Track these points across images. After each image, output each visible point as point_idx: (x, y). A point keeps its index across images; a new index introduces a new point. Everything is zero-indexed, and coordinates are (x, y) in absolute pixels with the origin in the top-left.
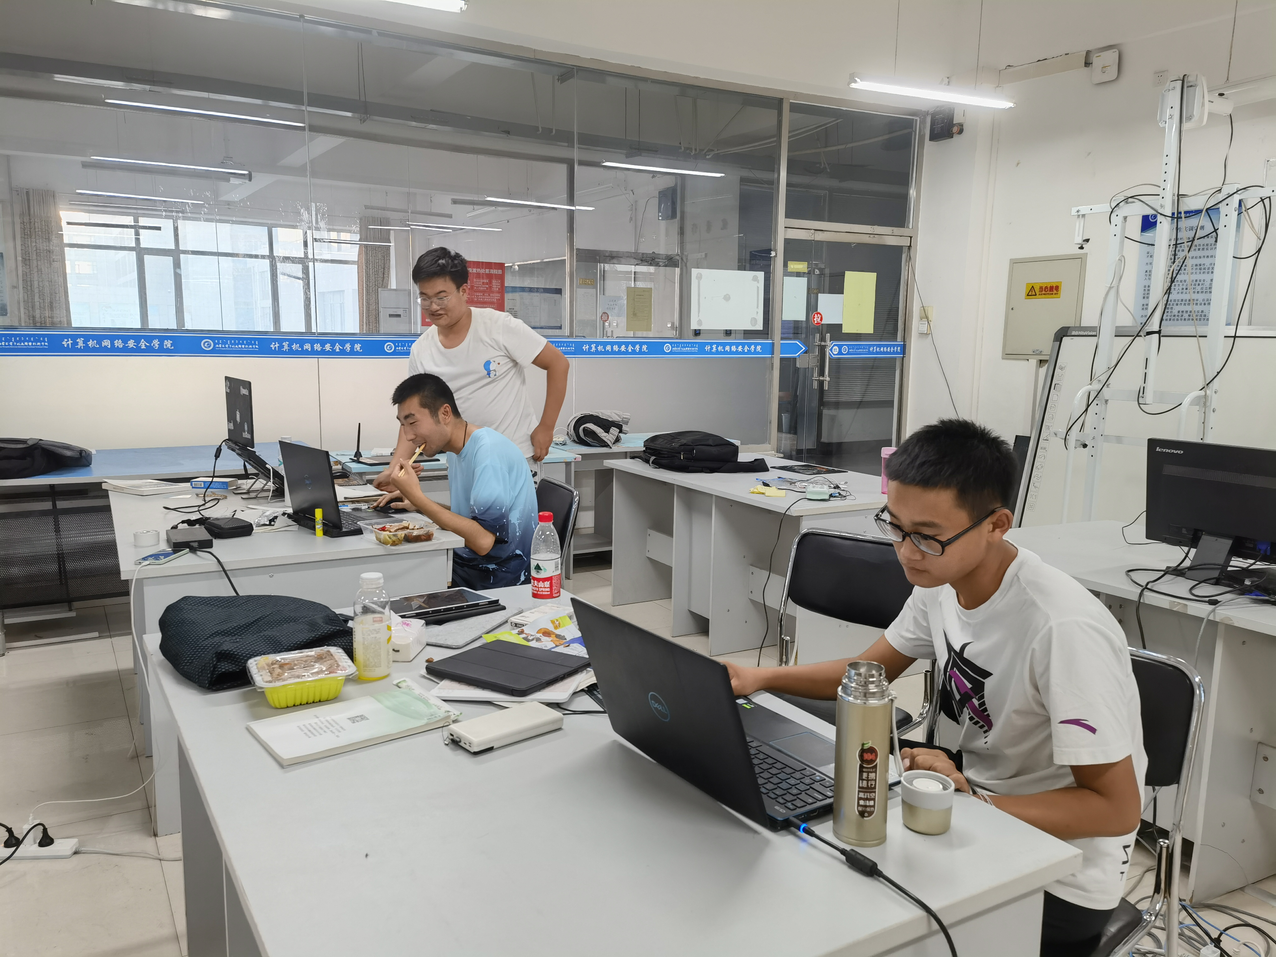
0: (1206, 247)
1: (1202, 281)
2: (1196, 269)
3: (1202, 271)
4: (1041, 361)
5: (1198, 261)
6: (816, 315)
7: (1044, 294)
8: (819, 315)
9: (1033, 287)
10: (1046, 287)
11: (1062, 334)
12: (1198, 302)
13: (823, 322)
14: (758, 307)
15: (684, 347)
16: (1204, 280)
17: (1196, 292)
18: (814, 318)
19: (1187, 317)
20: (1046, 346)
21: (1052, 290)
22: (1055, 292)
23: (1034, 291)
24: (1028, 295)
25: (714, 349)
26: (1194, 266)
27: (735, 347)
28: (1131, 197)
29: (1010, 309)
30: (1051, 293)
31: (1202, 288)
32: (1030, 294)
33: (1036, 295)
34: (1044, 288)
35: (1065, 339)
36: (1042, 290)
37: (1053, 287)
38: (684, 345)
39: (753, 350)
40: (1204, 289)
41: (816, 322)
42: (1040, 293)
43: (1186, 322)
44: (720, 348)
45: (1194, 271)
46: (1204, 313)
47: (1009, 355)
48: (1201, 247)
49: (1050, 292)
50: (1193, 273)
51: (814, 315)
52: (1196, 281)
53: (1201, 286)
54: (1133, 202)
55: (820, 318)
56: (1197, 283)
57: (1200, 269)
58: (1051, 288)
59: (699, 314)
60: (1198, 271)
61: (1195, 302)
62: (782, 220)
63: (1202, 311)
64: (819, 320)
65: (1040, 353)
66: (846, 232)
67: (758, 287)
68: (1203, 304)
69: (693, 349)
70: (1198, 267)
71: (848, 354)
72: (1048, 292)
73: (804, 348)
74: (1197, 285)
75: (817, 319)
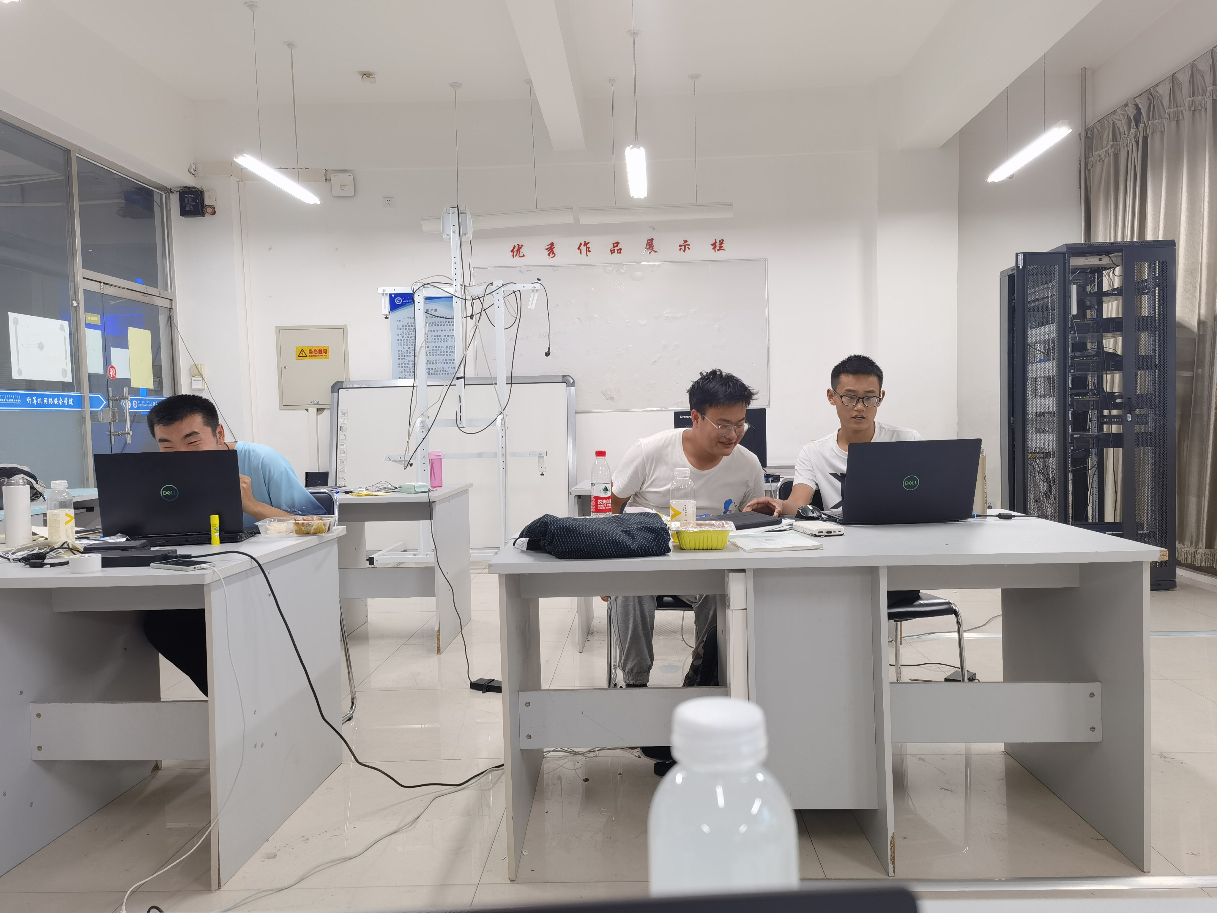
0: (440, 324)
1: (440, 347)
2: (435, 339)
3: (439, 340)
4: (318, 409)
5: (436, 334)
6: (111, 368)
7: (315, 356)
8: (113, 369)
9: (302, 349)
10: (315, 351)
11: (337, 387)
12: (440, 362)
13: (117, 377)
14: (66, 358)
15: (8, 398)
16: (442, 347)
17: (437, 355)
18: (110, 372)
19: (433, 373)
20: (324, 396)
21: (322, 352)
22: (324, 354)
23: (304, 353)
24: (299, 356)
25: (35, 402)
26: (433, 336)
27: (51, 399)
28: (427, 284)
29: (282, 368)
30: (321, 355)
31: (441, 352)
32: (301, 355)
33: (307, 356)
34: (313, 350)
35: (340, 390)
36: (312, 353)
37: (321, 350)
38: (8, 396)
39: (66, 403)
40: (443, 352)
41: (112, 376)
42: (310, 355)
43: (433, 375)
44: (39, 400)
45: (434, 340)
46: (445, 370)
47: (285, 406)
48: (437, 324)
49: (319, 354)
50: (433, 341)
51: (110, 369)
52: (436, 347)
53: (440, 351)
54: (428, 287)
55: (114, 372)
56: (437, 349)
57: (438, 339)
58: (320, 351)
59: (18, 362)
60: (437, 340)
61: (437, 362)
62: (79, 271)
63: (443, 368)
64: (114, 374)
65: (318, 404)
66: (127, 289)
67: (65, 338)
68: (443, 363)
69: (17, 400)
70: (436, 338)
71: (138, 408)
72: (317, 354)
73: (105, 402)
74: (437, 350)
75: (112, 373)
